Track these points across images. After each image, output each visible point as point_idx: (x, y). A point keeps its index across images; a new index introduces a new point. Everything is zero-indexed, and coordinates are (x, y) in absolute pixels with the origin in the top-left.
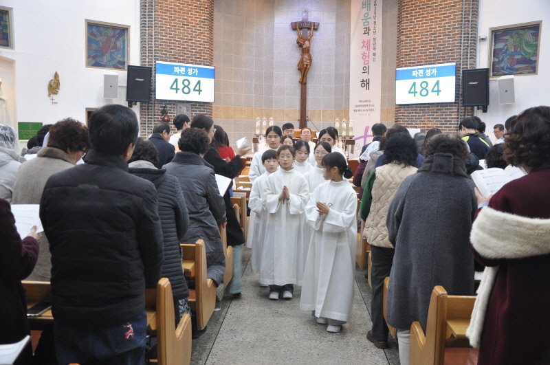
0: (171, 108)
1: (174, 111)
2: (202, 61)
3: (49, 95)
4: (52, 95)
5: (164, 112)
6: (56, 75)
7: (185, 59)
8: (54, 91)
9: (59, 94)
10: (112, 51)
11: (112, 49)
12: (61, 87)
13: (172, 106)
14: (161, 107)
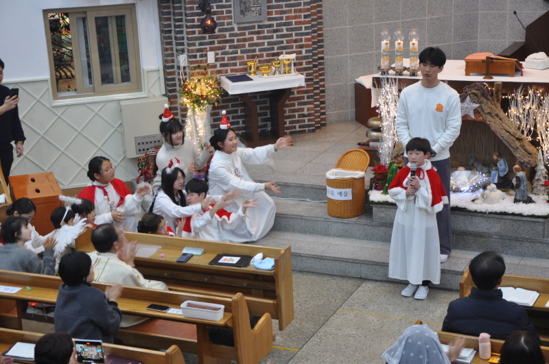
5: (204, 7)
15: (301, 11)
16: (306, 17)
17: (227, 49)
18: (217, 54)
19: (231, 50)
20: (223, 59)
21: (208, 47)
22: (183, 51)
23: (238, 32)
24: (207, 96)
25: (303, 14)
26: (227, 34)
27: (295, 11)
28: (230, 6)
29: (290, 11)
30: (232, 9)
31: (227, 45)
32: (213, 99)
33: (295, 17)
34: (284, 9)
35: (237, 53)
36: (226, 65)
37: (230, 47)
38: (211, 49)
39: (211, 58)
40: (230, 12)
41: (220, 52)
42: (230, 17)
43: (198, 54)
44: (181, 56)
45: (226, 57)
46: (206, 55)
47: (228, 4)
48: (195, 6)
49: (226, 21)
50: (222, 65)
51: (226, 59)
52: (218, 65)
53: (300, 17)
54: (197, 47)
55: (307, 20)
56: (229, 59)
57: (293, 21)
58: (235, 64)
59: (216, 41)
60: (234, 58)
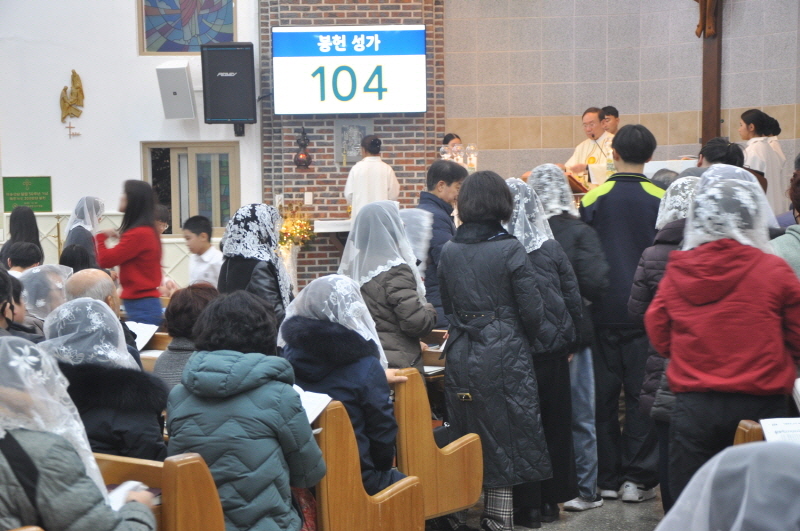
0: (321, 131)
1: (330, 138)
2: (401, 14)
3: (63, 119)
4: (68, 119)
5: (304, 143)
6: (75, 77)
7: (355, 15)
8: (72, 110)
9: (83, 116)
10: (202, 13)
11: (202, 9)
12: (87, 101)
13: (325, 127)
14: (296, 131)
15: (413, 155)
16: (418, 162)
17: (327, 191)
18: (315, 196)
19: (332, 192)
20: (322, 201)
21: (306, 187)
22: (280, 191)
23: (341, 173)
24: (292, 234)
25: (415, 159)
26: (328, 174)
27: (407, 155)
28: (332, 144)
29: (401, 155)
30: (334, 147)
31: (328, 186)
32: (298, 238)
33: (407, 162)
34: (394, 152)
35: (338, 196)
36: (326, 209)
37: (331, 189)
38: (309, 190)
39: (308, 198)
40: (332, 150)
41: (319, 193)
42: (332, 157)
43: (294, 194)
44: (277, 196)
45: (326, 199)
46: (302, 196)
47: (330, 141)
48: (293, 141)
49: (327, 160)
50: (320, 208)
51: (326, 201)
52: (317, 208)
53: (412, 162)
54: (294, 186)
55: (419, 165)
56: (329, 202)
57: (404, 166)
58: (336, 209)
59: (315, 181)
60: (335, 202)
